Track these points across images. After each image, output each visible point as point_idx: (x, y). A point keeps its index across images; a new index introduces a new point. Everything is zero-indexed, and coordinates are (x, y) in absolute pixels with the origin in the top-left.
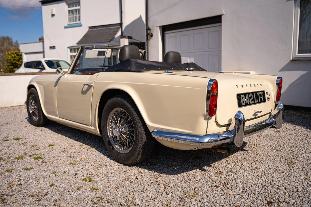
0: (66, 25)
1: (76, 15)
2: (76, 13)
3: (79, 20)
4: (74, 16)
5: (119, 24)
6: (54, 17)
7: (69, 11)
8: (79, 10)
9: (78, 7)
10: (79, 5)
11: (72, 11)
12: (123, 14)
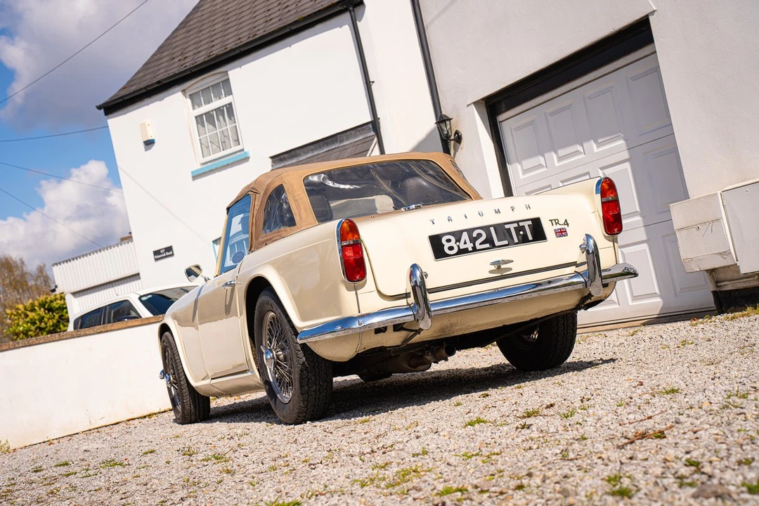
0: (197, 167)
1: (224, 128)
2: (221, 118)
3: (237, 141)
4: (218, 130)
5: (370, 126)
6: (155, 147)
7: (199, 119)
8: (230, 107)
9: (225, 101)
10: (229, 92)
11: (208, 114)
12: (374, 87)
